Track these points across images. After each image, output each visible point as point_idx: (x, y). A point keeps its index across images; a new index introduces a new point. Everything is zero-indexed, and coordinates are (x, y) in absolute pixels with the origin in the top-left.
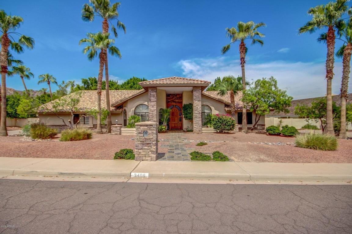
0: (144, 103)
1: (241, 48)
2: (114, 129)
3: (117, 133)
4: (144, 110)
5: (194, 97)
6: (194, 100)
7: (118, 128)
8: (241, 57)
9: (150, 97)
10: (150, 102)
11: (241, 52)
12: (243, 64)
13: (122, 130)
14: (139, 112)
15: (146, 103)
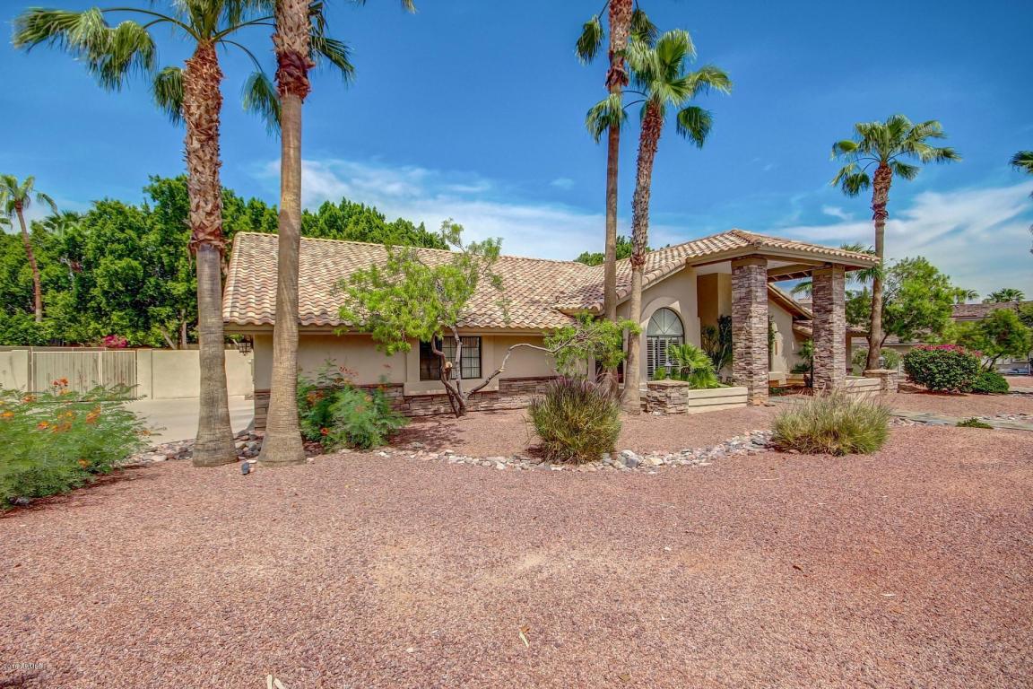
0: (671, 306)
1: (883, 179)
2: (674, 394)
3: (682, 408)
4: (667, 329)
5: (834, 297)
6: (832, 304)
7: (684, 390)
8: (878, 201)
9: (753, 288)
10: (754, 305)
11: (881, 189)
12: (881, 219)
13: (690, 397)
14: (654, 334)
15: (676, 306)
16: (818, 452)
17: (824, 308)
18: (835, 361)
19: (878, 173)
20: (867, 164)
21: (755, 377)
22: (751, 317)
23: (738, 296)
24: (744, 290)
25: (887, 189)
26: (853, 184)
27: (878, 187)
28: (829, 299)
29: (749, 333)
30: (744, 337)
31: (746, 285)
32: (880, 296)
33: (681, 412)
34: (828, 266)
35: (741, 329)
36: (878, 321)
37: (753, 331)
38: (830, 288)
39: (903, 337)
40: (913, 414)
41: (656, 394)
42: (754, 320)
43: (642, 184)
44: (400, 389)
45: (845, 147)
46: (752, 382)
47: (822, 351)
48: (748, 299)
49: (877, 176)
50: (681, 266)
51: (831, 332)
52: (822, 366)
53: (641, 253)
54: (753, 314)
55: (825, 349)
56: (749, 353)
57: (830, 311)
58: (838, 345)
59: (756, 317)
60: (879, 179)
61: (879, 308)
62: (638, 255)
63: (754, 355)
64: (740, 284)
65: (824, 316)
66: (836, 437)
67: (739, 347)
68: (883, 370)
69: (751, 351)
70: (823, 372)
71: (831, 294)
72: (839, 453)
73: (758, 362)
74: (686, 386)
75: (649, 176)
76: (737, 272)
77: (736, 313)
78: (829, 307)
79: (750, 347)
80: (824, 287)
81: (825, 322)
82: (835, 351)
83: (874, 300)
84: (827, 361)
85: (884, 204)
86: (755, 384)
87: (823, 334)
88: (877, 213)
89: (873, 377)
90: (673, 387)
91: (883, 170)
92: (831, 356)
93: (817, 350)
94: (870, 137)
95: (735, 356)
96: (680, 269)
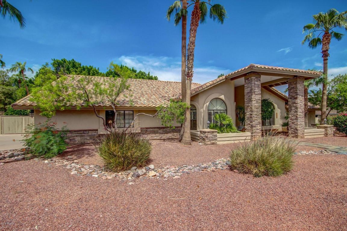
0: (220, 97)
1: (327, 39)
2: (210, 135)
3: (214, 142)
4: (219, 107)
5: (298, 91)
6: (297, 95)
7: (215, 134)
8: (325, 49)
9: (253, 88)
10: (254, 95)
11: (325, 44)
12: (326, 57)
13: (218, 137)
14: (212, 109)
15: (222, 97)
16: (246, 173)
17: (293, 97)
18: (299, 121)
19: (324, 36)
20: (319, 33)
21: (254, 128)
22: (252, 101)
23: (247, 92)
24: (249, 89)
25: (328, 43)
26: (314, 43)
27: (324, 43)
28: (296, 93)
29: (251, 108)
30: (249, 110)
31: (250, 87)
32: (326, 92)
33: (213, 144)
34: (295, 78)
35: (248, 106)
36: (325, 103)
37: (253, 107)
38: (296, 88)
39: (339, 111)
40: (333, 147)
41: (202, 135)
42: (254, 102)
43: (191, 41)
44: (96, 132)
45: (309, 27)
46: (252, 130)
47: (293, 116)
48: (251, 93)
49: (324, 38)
50: (223, 80)
51: (297, 108)
52: (292, 123)
53: (190, 72)
54: (253, 100)
55: (294, 116)
56: (251, 117)
57: (296, 98)
58: (300, 113)
59: (255, 101)
60: (325, 39)
61: (325, 97)
62: (189, 73)
63: (253, 118)
64: (248, 86)
65: (294, 101)
66: (257, 165)
67: (248, 114)
68: (326, 125)
69: (252, 116)
70: (293, 126)
71: (296, 90)
72: (256, 175)
73: (256, 121)
74: (216, 132)
75: (194, 37)
76: (247, 81)
77: (246, 99)
78: (296, 96)
79: (251, 115)
80: (294, 87)
81: (294, 103)
82: (298, 116)
83: (323, 93)
84: (295, 121)
85: (327, 50)
86: (254, 131)
87: (293, 109)
88: (324, 55)
89: (321, 128)
90: (209, 132)
91: (327, 35)
92: (297, 119)
93: (290, 116)
94: (320, 20)
95: (246, 118)
96: (222, 81)
